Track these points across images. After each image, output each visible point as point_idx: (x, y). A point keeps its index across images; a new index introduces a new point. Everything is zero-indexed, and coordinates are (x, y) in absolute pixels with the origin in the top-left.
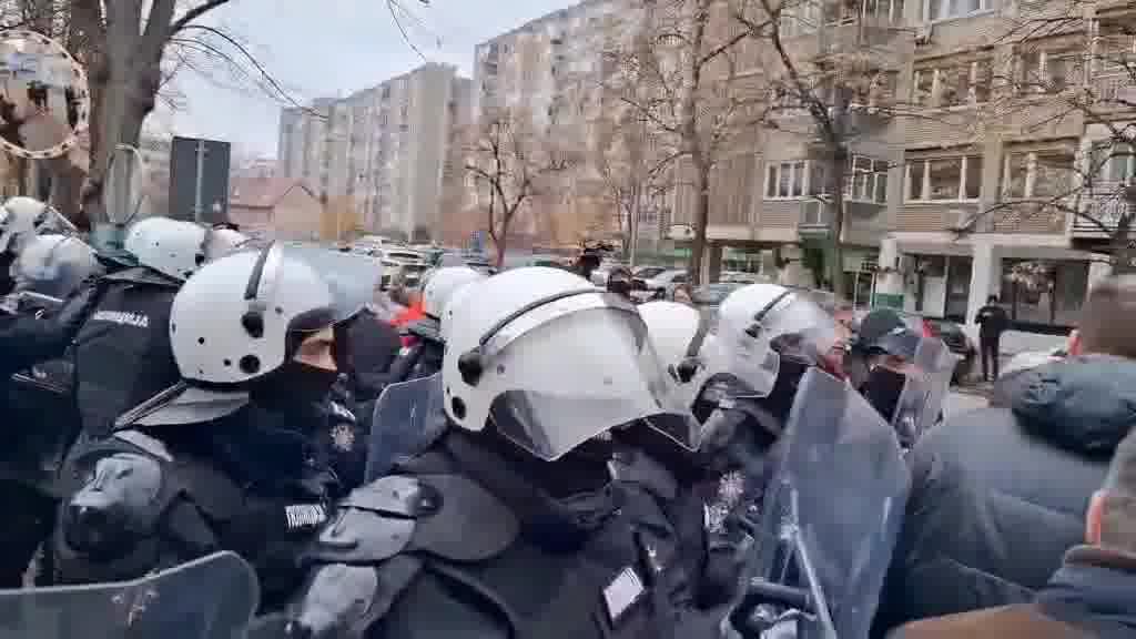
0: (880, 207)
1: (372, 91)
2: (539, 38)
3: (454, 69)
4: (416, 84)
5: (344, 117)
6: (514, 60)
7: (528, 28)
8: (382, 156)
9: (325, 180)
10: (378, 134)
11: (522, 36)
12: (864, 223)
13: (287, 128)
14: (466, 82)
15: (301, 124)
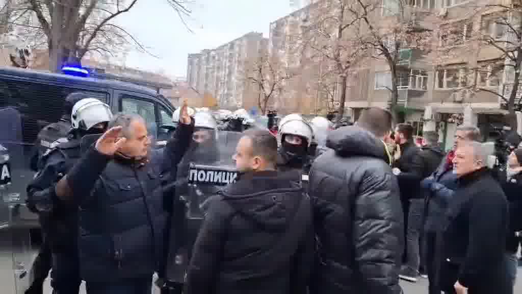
0: (425, 92)
1: (226, 45)
2: (298, 19)
3: (261, 34)
4: (245, 42)
5: (214, 57)
6: (286, 29)
7: (293, 15)
8: (230, 74)
9: (206, 86)
10: (228, 64)
11: (291, 18)
12: (417, 99)
13: (191, 63)
14: (267, 40)
15: (196, 61)
